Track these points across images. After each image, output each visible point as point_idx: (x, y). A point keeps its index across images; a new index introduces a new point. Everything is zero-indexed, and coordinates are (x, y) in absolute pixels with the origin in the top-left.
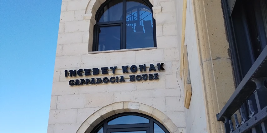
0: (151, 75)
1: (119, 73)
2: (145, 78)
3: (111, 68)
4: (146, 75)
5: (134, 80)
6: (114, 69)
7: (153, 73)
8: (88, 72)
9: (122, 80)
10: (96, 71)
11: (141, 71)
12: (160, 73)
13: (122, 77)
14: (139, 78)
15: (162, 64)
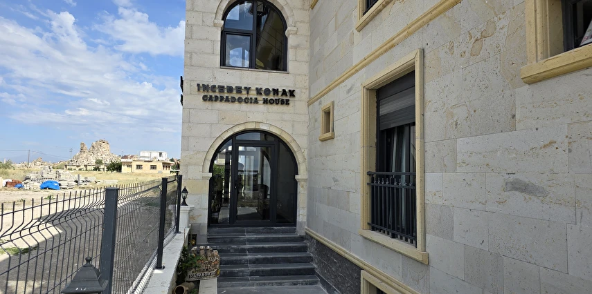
0: (282, 100)
1: (253, 95)
2: (277, 102)
3: (245, 88)
4: (279, 100)
5: (267, 103)
6: (248, 89)
7: (284, 98)
8: (221, 88)
9: (256, 101)
10: (230, 89)
11: (274, 94)
12: (291, 99)
13: (256, 99)
14: (272, 102)
15: (294, 91)
